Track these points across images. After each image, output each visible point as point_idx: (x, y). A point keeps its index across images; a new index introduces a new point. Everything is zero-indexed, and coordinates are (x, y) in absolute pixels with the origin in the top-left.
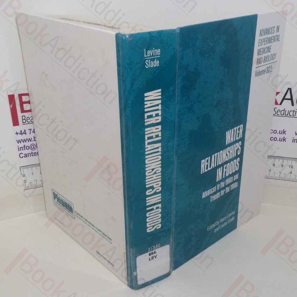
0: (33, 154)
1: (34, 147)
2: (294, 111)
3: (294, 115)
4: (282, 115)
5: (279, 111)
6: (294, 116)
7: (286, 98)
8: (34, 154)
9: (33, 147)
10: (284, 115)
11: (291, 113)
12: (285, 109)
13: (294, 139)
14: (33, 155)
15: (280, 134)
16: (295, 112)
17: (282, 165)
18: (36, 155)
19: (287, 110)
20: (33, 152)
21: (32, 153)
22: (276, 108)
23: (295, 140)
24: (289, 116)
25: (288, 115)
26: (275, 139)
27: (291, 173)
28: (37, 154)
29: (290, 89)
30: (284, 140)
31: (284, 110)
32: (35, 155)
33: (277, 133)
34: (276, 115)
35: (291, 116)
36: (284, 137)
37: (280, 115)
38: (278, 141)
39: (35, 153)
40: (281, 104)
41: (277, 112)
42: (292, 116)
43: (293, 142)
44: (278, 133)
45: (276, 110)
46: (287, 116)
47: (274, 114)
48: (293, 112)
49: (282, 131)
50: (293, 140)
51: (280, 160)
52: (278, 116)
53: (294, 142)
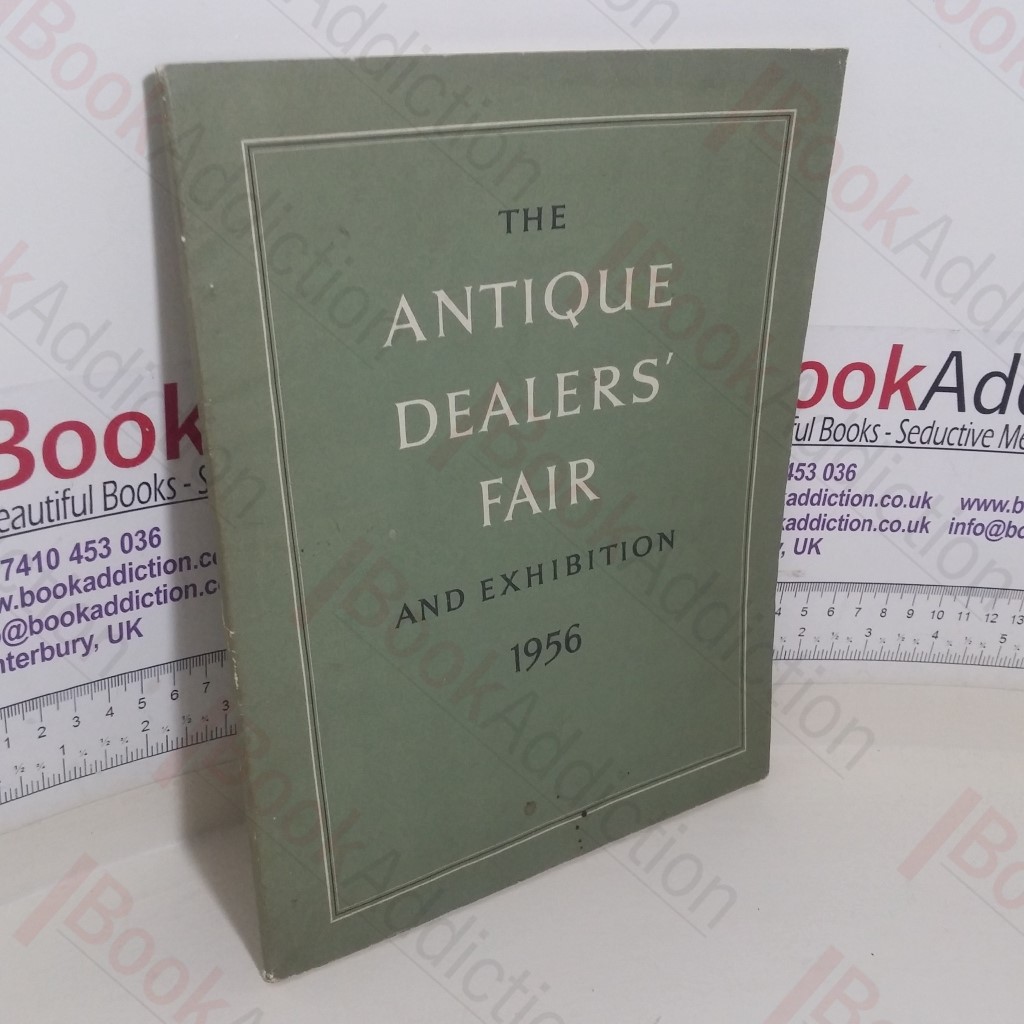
0: (14, 661)
1: (21, 634)
2: (963, 429)
3: (963, 442)
4: (923, 445)
5: (916, 430)
6: (963, 447)
7: (942, 384)
8: (18, 661)
9: (14, 633)
10: (932, 445)
11: (955, 436)
12: (934, 422)
13: (955, 522)
14: (14, 665)
15: (911, 506)
16: (965, 433)
17: (910, 612)
18: (27, 664)
19: (942, 425)
20: (16, 651)
21: (10, 657)
22: (908, 420)
23: (958, 524)
24: (946, 445)
25: (942, 442)
26: (895, 526)
27: (936, 637)
28: (30, 661)
29: (956, 355)
30: (924, 526)
31: (932, 428)
32: (22, 663)
33: (902, 505)
34: (906, 443)
35: (952, 445)
36: (924, 518)
37: (919, 444)
38: (903, 530)
39: (23, 657)
40: (923, 406)
41: (910, 433)
42: (956, 446)
43: (950, 533)
44: (905, 506)
45: (907, 427)
46: (940, 446)
47: (897, 442)
48: (959, 431)
49: (919, 497)
50: (952, 524)
51: (905, 596)
52: (912, 446)
53: (955, 533)
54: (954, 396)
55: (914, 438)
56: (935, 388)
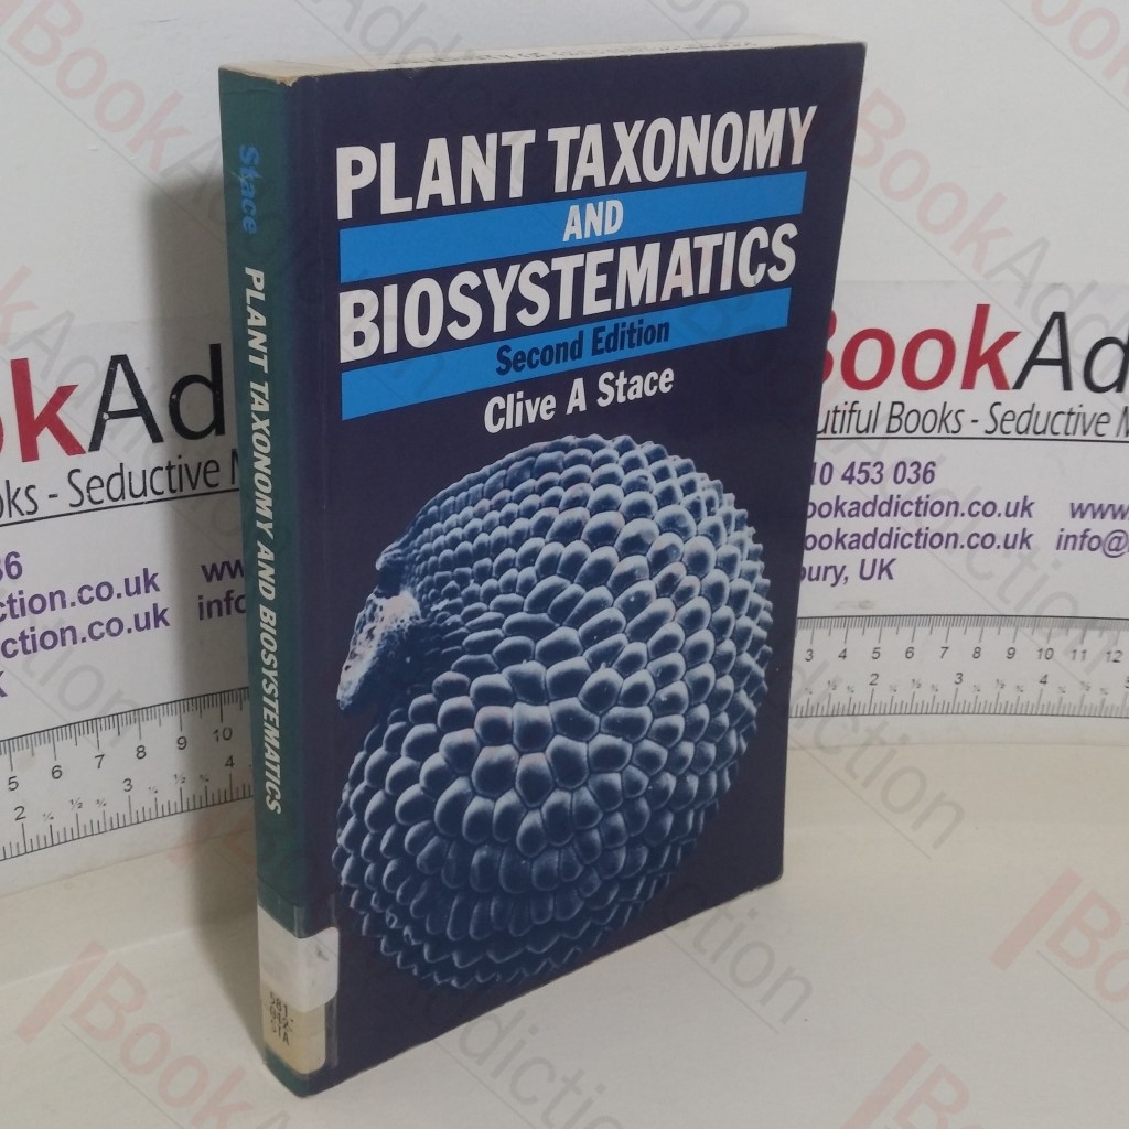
2: (1070, 413)
3: (1070, 430)
4: (1021, 436)
5: (1009, 416)
6: (1071, 437)
7: (1042, 355)
10: (1031, 434)
11: (1060, 422)
12: (1034, 405)
13: (1065, 534)
15: (1008, 515)
16: (1073, 418)
17: (1011, 651)
19: (1043, 409)
22: (999, 403)
23: (1068, 537)
24: (1048, 435)
25: (1044, 431)
26: (988, 541)
27: (1045, 683)
29: (1059, 317)
30: (1025, 540)
31: (1030, 412)
33: (996, 514)
34: (998, 434)
35: (1057, 434)
36: (1024, 530)
37: (1014, 434)
38: (998, 547)
40: (1018, 385)
41: (1003, 420)
42: (1062, 436)
43: (1058, 548)
44: (999, 515)
45: (999, 412)
46: (1041, 436)
47: (987, 432)
48: (1066, 416)
49: (1018, 504)
50: (1061, 536)
51: (1004, 630)
52: (1006, 437)
53: (1065, 548)
54: (1058, 370)
55: (1009, 426)
56: (1033, 360)
